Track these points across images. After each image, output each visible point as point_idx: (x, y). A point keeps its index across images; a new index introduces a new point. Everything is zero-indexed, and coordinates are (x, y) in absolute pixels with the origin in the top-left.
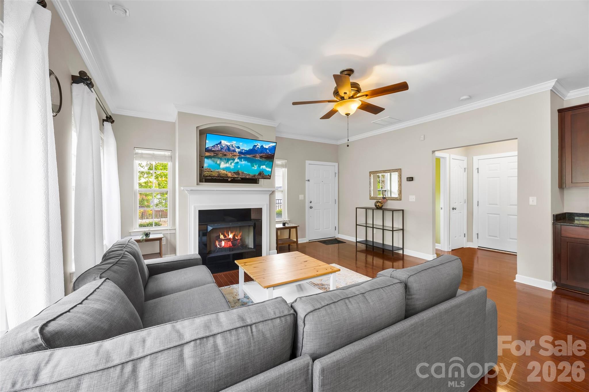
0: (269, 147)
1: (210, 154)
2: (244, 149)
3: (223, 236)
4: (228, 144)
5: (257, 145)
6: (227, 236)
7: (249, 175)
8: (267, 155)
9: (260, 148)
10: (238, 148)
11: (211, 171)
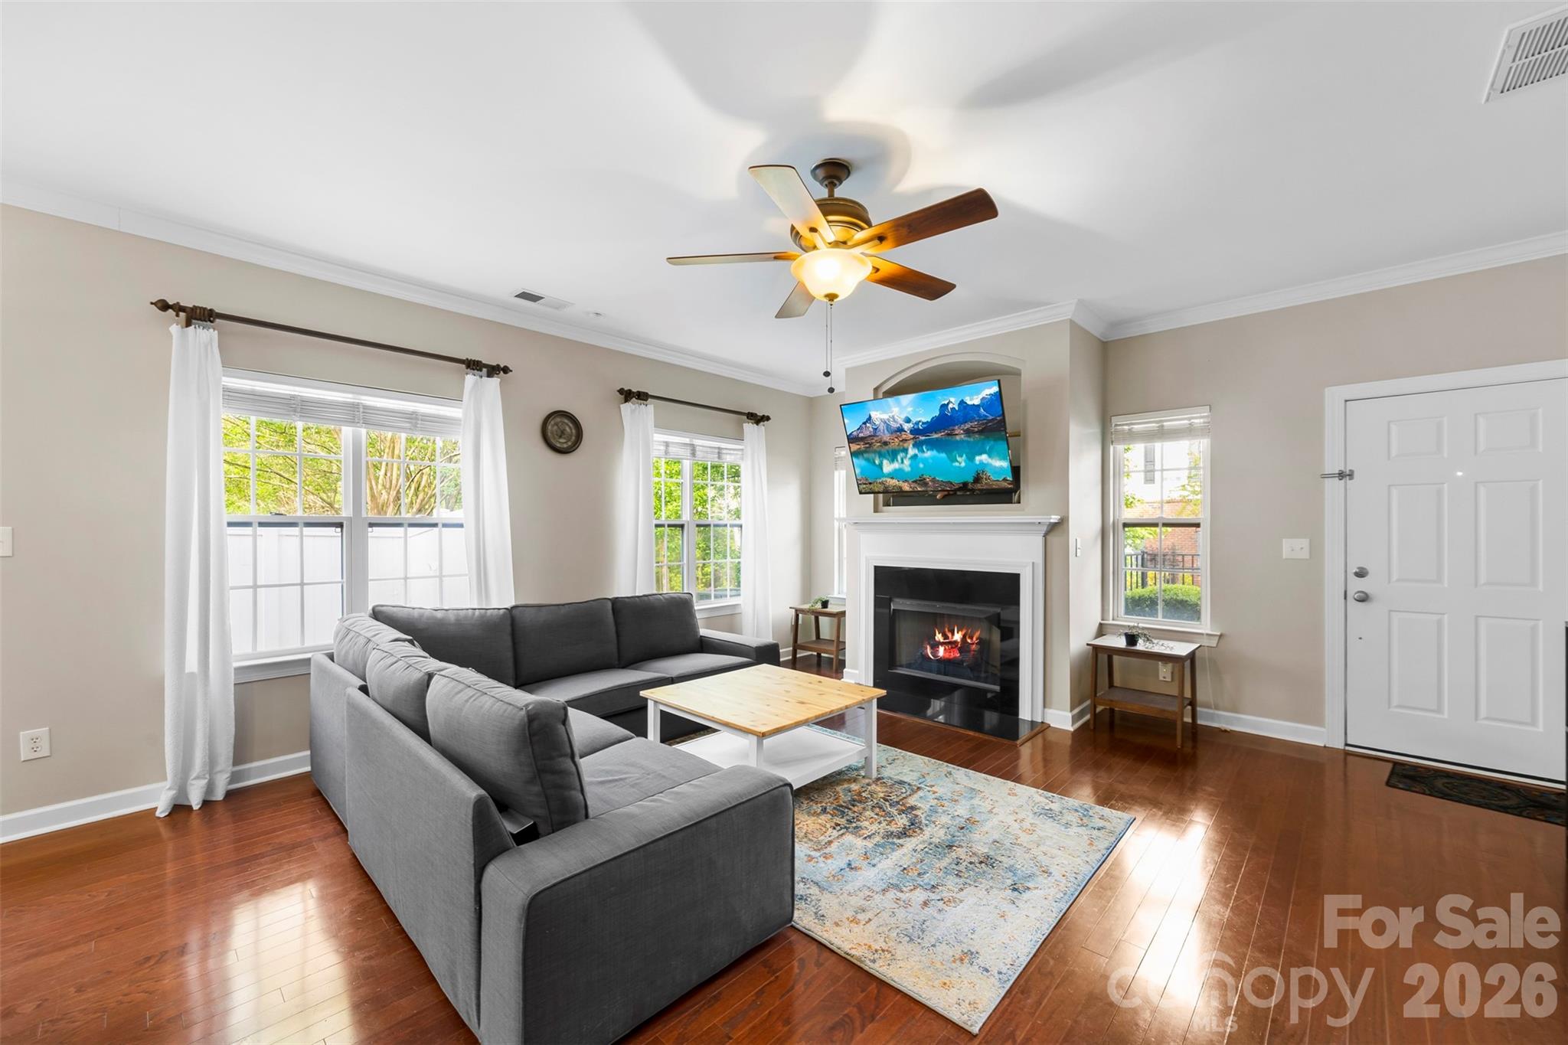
0: (983, 398)
1: (858, 447)
2: (920, 421)
3: (942, 636)
4: (885, 417)
5: (948, 404)
6: (950, 635)
7: (951, 483)
8: (983, 424)
9: (957, 409)
10: (908, 421)
11: (870, 483)
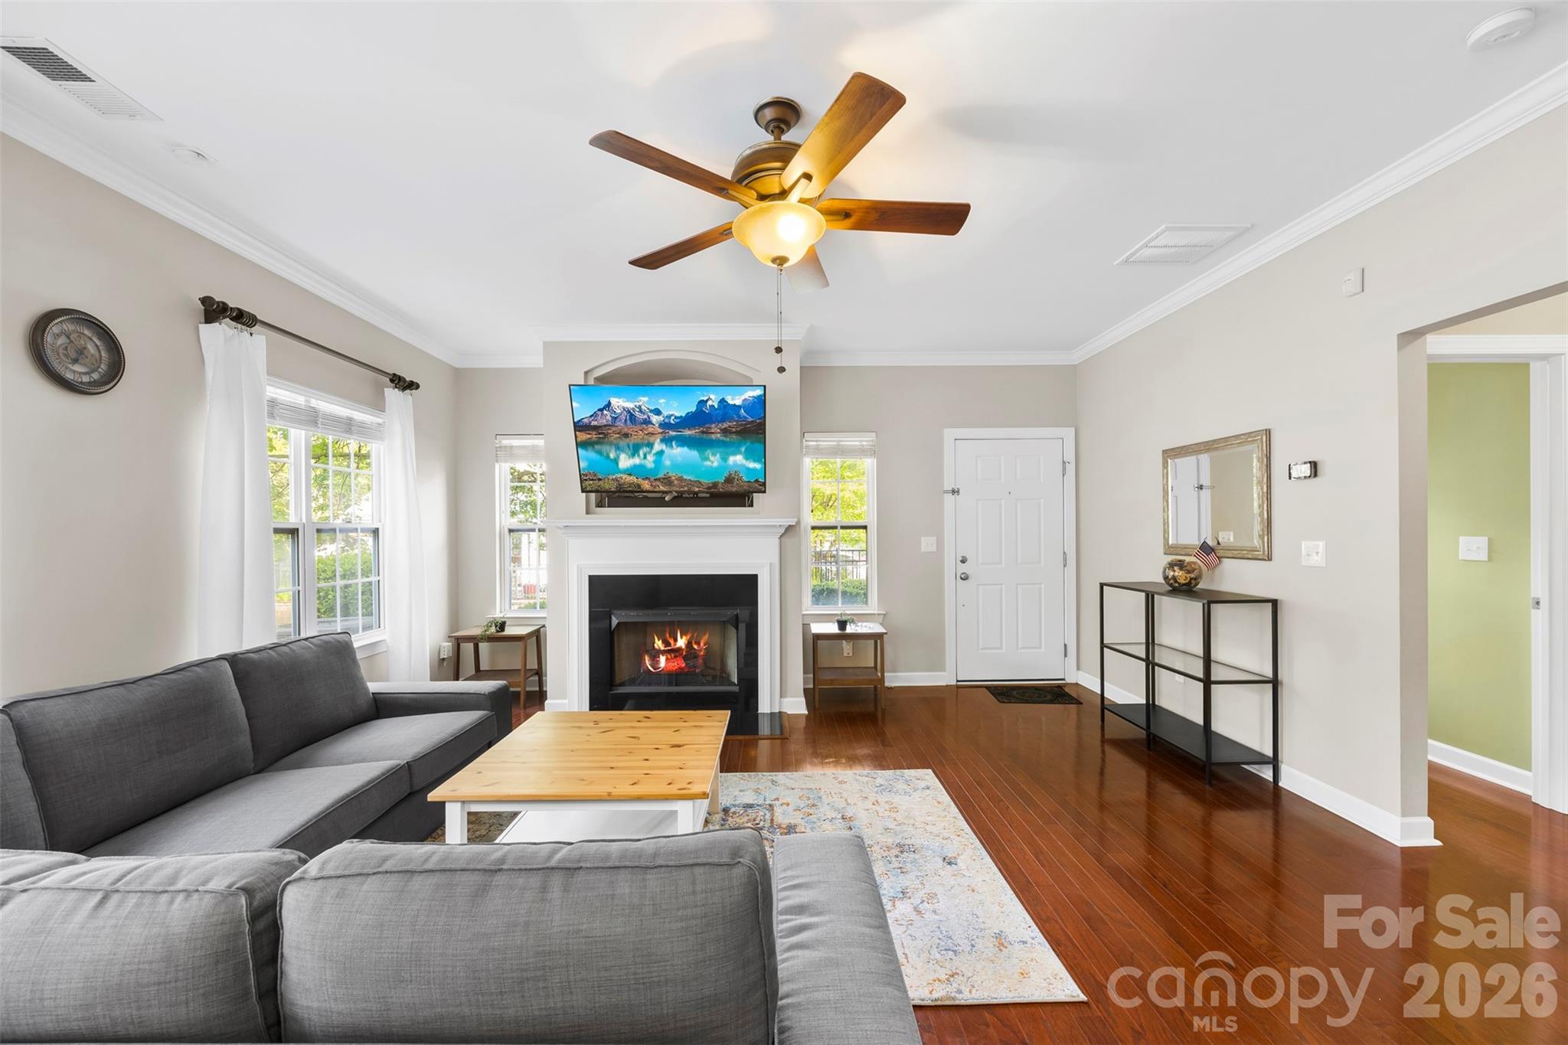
0: (745, 400)
1: (589, 436)
2: (672, 415)
3: (663, 642)
4: (630, 405)
5: (707, 400)
6: (672, 641)
7: (700, 483)
8: (741, 425)
9: (716, 406)
10: (658, 412)
11: (600, 480)
